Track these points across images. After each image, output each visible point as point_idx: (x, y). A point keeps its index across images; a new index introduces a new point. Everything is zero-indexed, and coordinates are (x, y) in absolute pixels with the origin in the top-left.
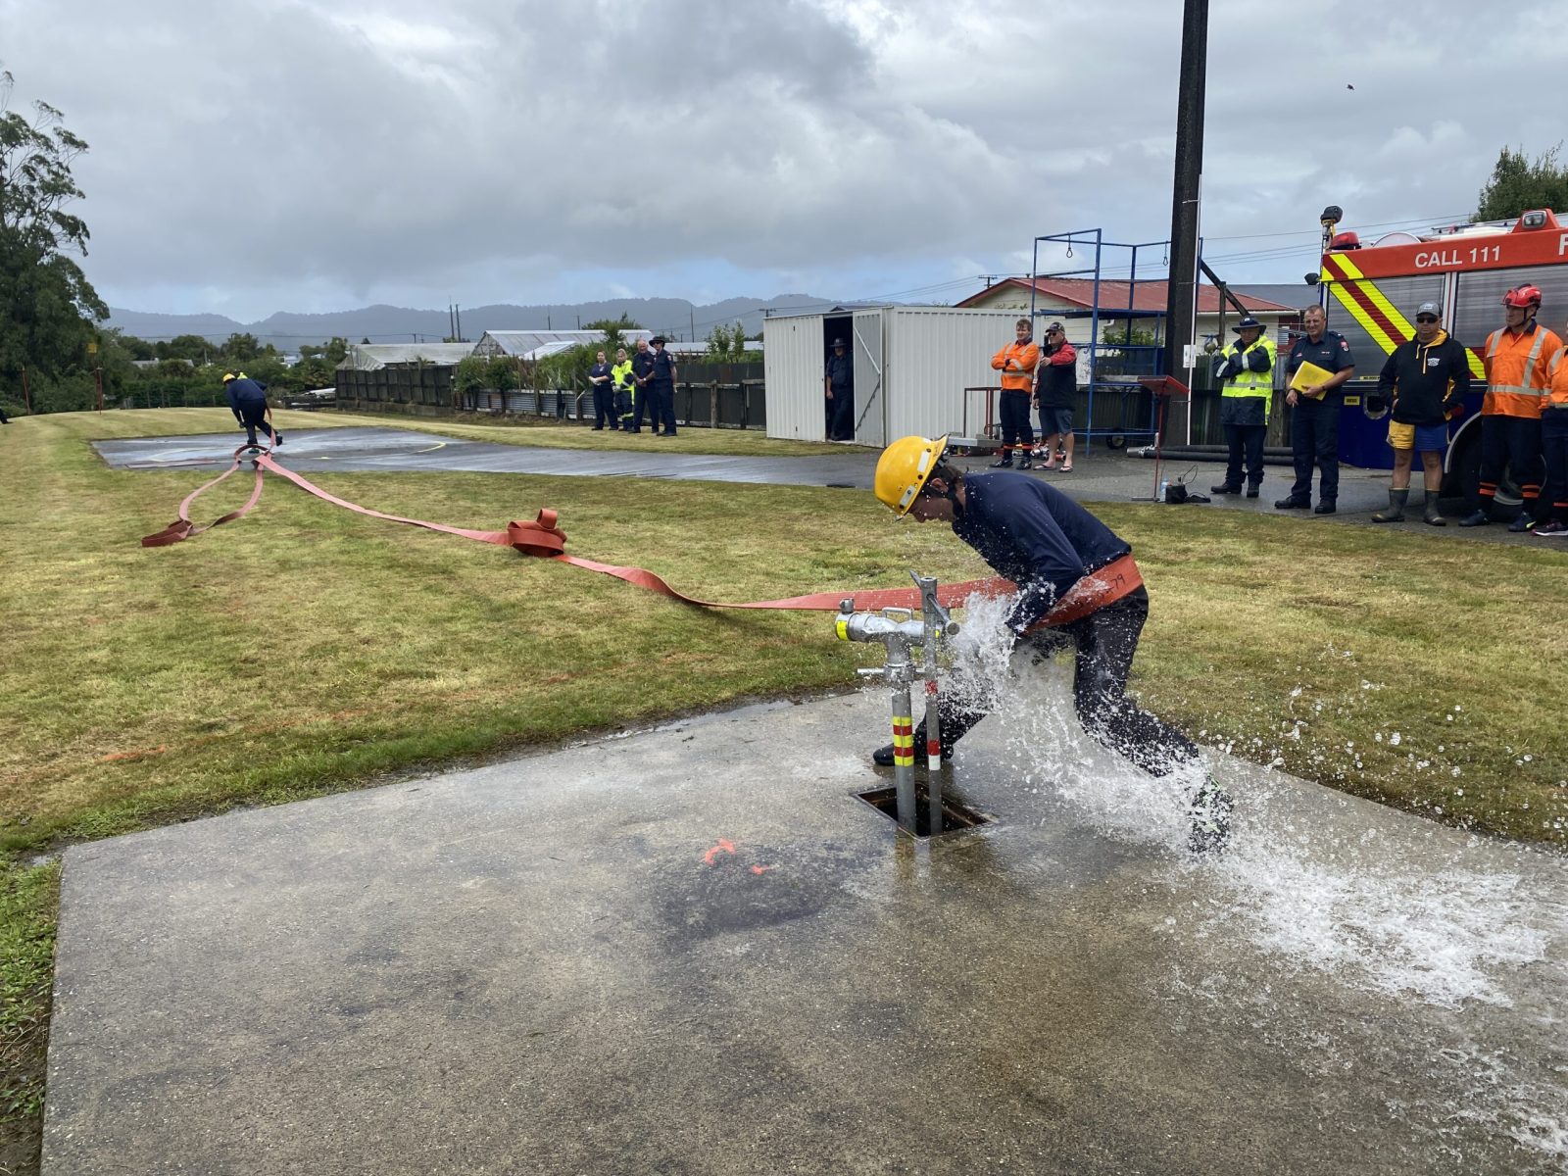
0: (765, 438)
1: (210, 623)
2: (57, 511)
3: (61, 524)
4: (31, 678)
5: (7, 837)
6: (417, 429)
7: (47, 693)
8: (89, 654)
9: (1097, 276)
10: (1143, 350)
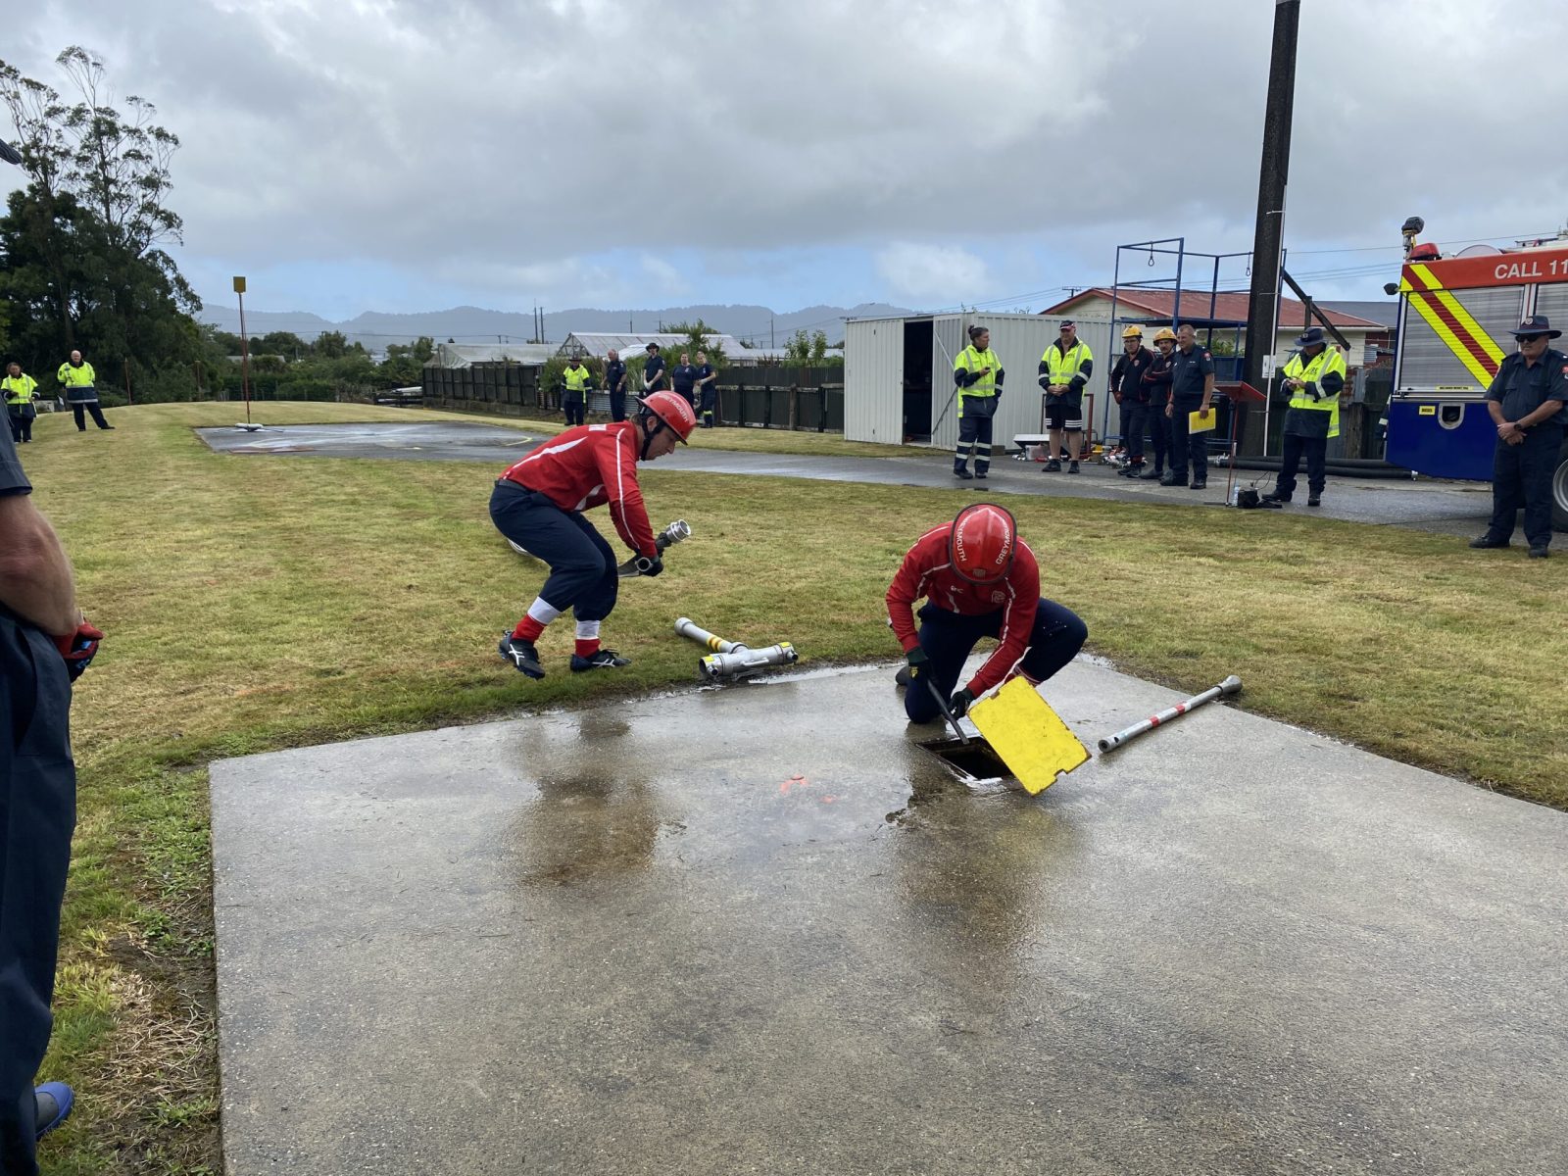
0: (842, 440)
1: (319, 586)
2: (170, 488)
3: (173, 500)
4: (161, 628)
5: (157, 753)
6: (504, 425)
7: (178, 640)
8: (212, 609)
9: (1178, 285)
10: (1223, 360)
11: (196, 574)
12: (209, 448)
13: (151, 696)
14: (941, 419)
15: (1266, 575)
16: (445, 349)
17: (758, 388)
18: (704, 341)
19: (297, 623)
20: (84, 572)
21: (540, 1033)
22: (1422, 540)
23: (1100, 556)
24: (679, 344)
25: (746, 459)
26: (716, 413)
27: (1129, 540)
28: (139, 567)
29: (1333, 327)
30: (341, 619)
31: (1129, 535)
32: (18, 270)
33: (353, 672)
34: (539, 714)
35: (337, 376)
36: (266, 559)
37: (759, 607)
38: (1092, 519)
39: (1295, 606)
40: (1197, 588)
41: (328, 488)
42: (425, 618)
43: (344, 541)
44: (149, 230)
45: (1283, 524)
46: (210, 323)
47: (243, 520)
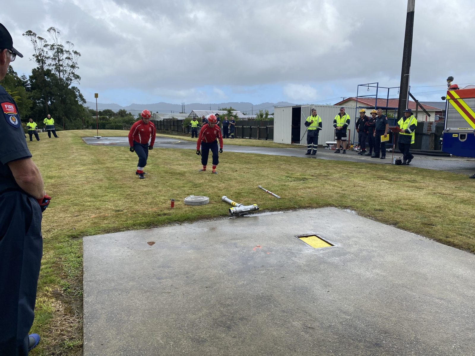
0: (273, 143)
1: (117, 185)
2: (74, 155)
3: (75, 159)
4: (71, 196)
5: (68, 234)
6: (172, 137)
7: (75, 200)
8: (85, 191)
9: (377, 97)
10: (391, 119)
11: (81, 181)
12: (86, 143)
13: (67, 217)
14: (303, 136)
15: (404, 186)
16: (155, 115)
17: (248, 127)
18: (232, 113)
19: (110, 196)
20: (49, 180)
21: (179, 323)
22: (454, 176)
23: (353, 179)
24: (224, 114)
25: (243, 148)
26: (235, 134)
27: (362, 174)
28: (65, 178)
29: (425, 110)
30: (123, 195)
31: (362, 173)
32: (33, 91)
33: (126, 211)
34: (181, 225)
35: (124, 122)
36: (101, 176)
37: (247, 193)
38: (350, 168)
39: (413, 196)
40: (383, 190)
41: (120, 156)
42: (148, 195)
43: (124, 171)
44: (71, 80)
45: (410, 170)
46: (87, 106)
47: (95, 165)
